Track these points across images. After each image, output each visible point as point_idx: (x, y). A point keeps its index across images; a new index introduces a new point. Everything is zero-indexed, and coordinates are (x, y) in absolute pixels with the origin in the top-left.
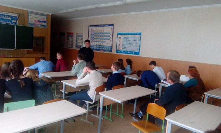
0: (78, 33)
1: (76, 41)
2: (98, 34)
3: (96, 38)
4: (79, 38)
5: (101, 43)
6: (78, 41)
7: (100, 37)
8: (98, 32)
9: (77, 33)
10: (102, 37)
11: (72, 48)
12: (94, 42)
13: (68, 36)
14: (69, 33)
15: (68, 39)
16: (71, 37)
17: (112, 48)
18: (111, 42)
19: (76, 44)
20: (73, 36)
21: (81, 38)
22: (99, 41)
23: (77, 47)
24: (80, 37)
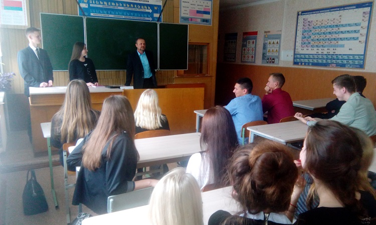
0: (269, 32)
1: (265, 47)
2: (323, 30)
3: (317, 38)
4: (272, 41)
5: (331, 49)
6: (269, 47)
7: (329, 36)
8: (324, 25)
9: (265, 32)
10: (334, 36)
11: (254, 62)
12: (310, 49)
13: (245, 40)
14: (245, 34)
15: (244, 46)
16: (251, 41)
17: (364, 60)
18: (364, 44)
19: (264, 54)
20: (255, 39)
21: (276, 41)
22: (327, 44)
23: (265, 61)
24: (273, 38)
